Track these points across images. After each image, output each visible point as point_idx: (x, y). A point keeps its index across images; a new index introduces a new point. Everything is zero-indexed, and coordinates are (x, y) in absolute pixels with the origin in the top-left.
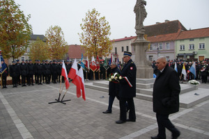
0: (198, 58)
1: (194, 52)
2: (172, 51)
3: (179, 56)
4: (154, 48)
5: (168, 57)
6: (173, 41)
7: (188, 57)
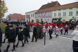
0: (62, 21)
1: (60, 17)
2: (50, 17)
3: (53, 19)
4: (43, 15)
5: (48, 20)
6: (51, 11)
7: (58, 20)
